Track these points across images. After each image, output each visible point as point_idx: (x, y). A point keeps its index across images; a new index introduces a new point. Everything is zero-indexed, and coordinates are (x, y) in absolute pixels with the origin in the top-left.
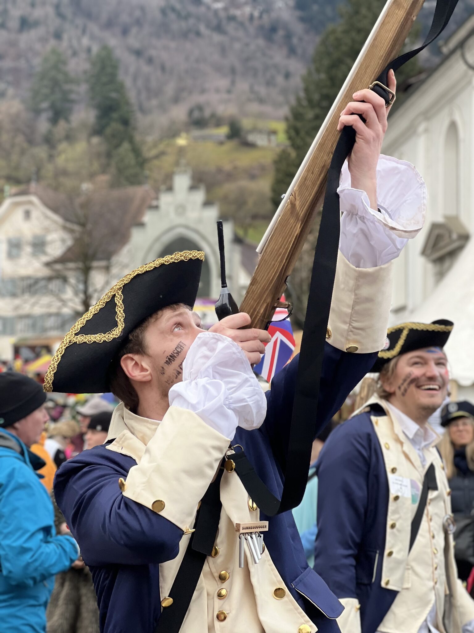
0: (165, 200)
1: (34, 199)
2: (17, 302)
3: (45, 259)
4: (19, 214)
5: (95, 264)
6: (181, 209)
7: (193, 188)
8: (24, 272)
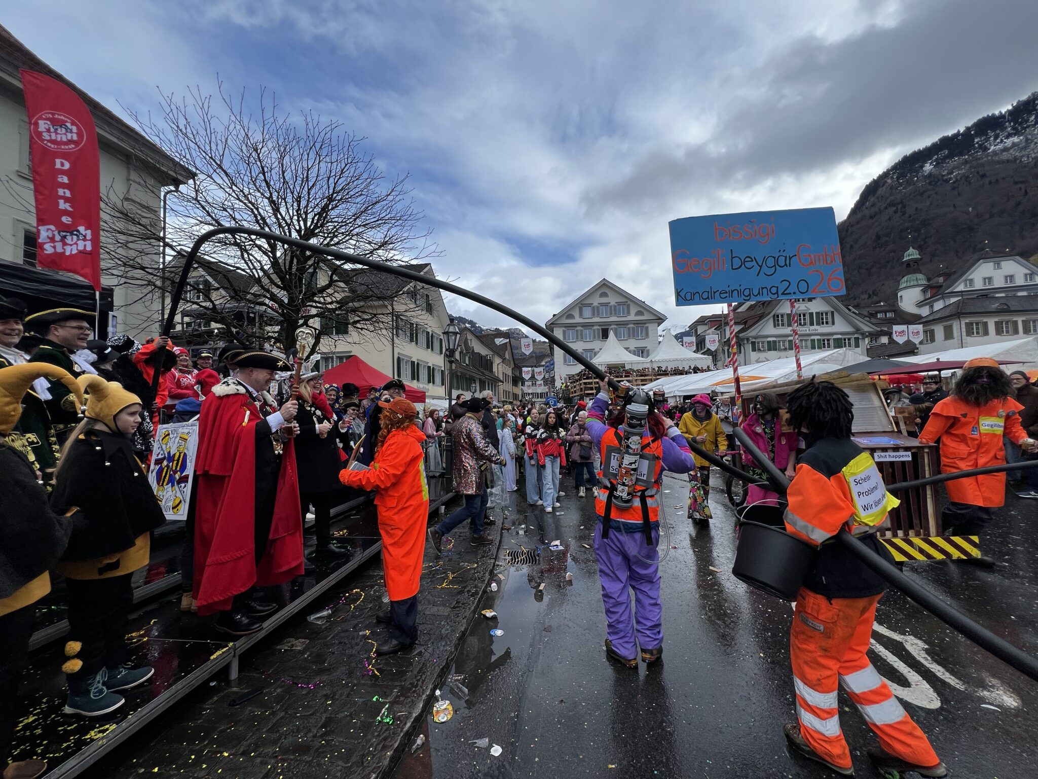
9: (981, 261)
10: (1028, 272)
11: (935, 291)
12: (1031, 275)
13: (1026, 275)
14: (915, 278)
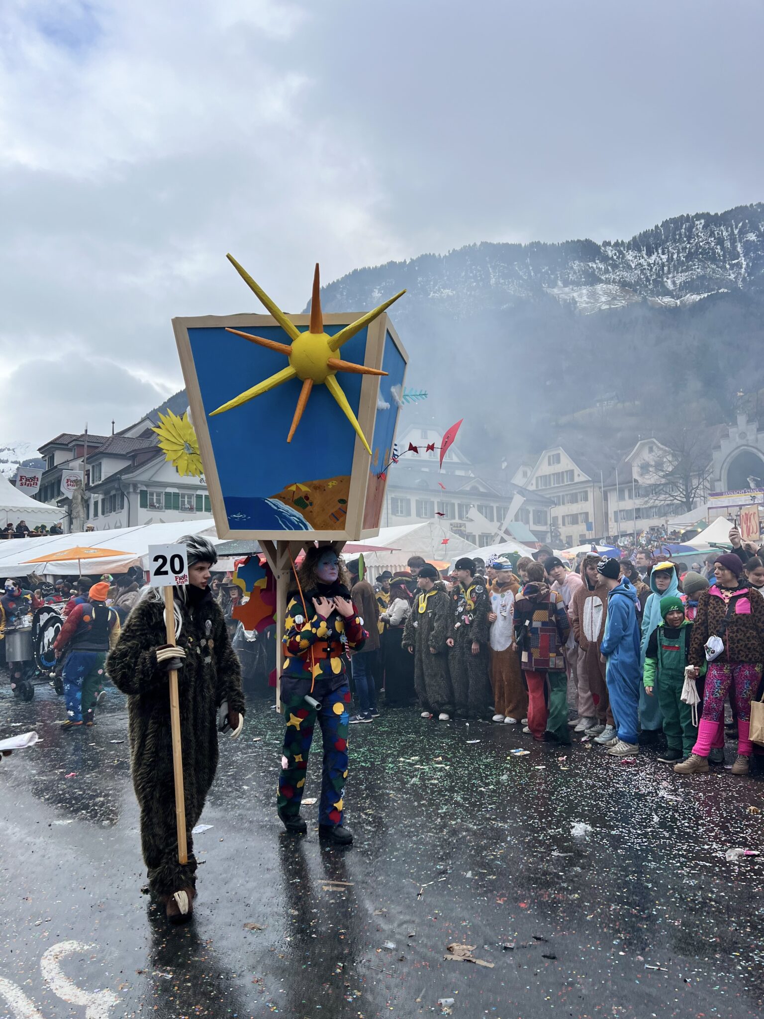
0: (732, 431)
1: (654, 440)
2: (646, 499)
3: (662, 474)
4: (646, 450)
5: (691, 474)
6: (743, 435)
7: (749, 421)
8: (649, 482)
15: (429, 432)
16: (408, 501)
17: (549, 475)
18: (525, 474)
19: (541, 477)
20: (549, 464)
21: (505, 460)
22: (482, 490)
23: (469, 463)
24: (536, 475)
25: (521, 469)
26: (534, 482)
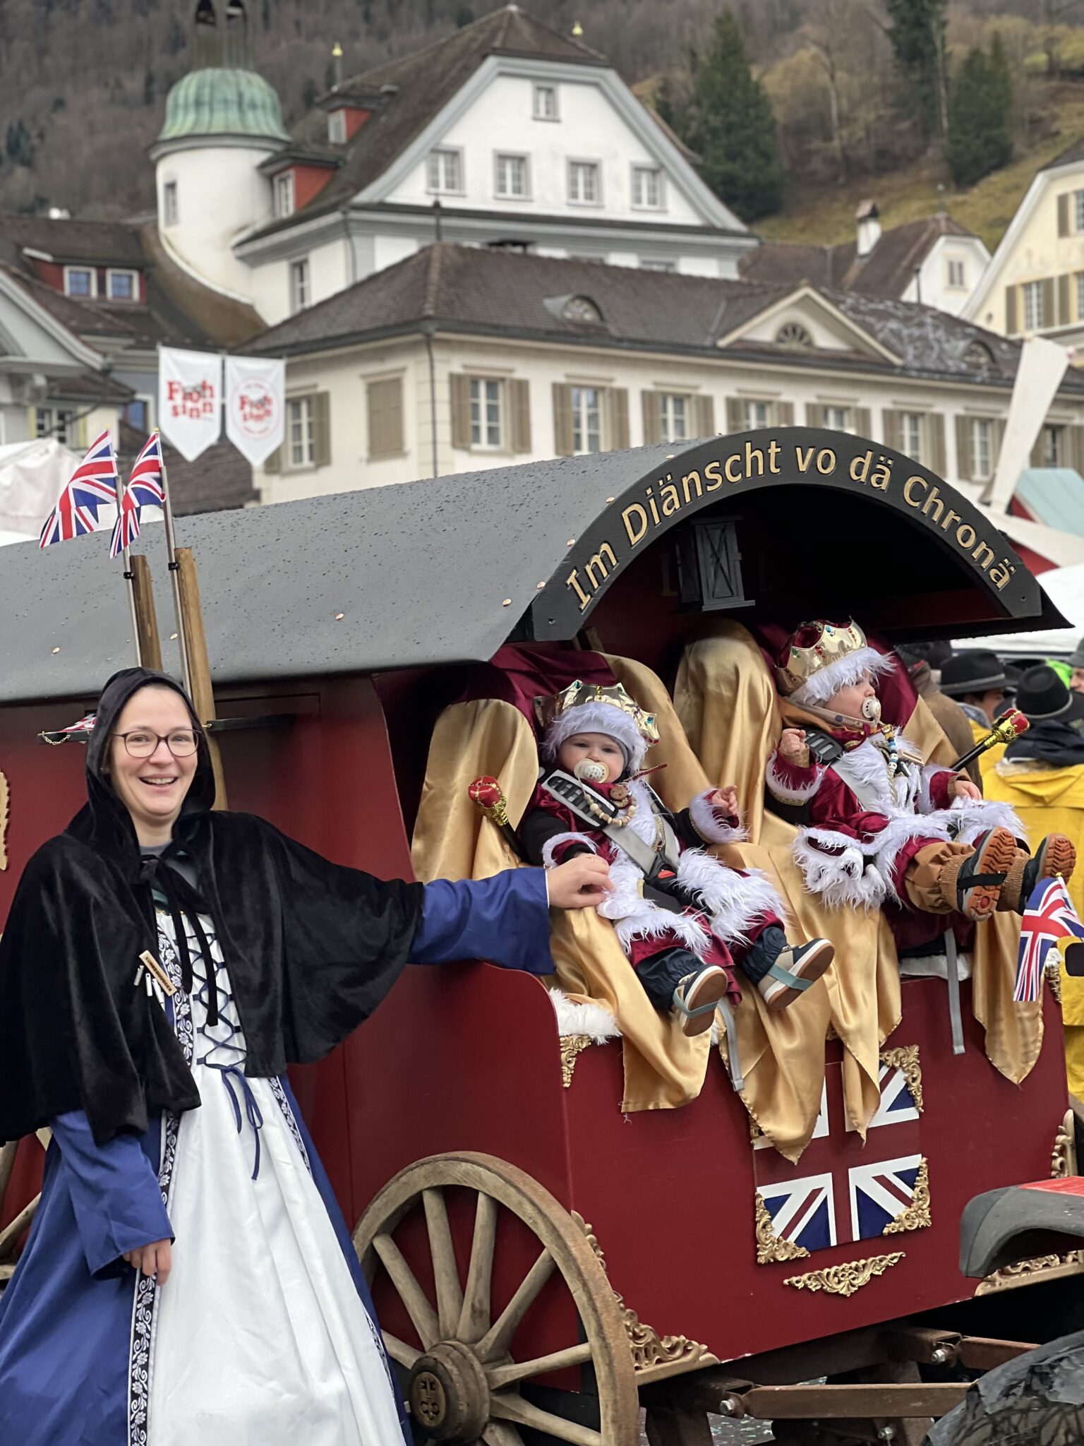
9: (492, 62)
10: (644, 159)
11: (317, 182)
12: (654, 172)
13: (638, 170)
14: (232, 96)
15: (566, 94)
16: (521, 389)
17: (1064, 280)
18: (956, 275)
19: (1027, 286)
20: (1063, 230)
21: (874, 214)
22: (824, 340)
23: (733, 223)
24: (1006, 281)
25: (942, 252)
26: (998, 305)
